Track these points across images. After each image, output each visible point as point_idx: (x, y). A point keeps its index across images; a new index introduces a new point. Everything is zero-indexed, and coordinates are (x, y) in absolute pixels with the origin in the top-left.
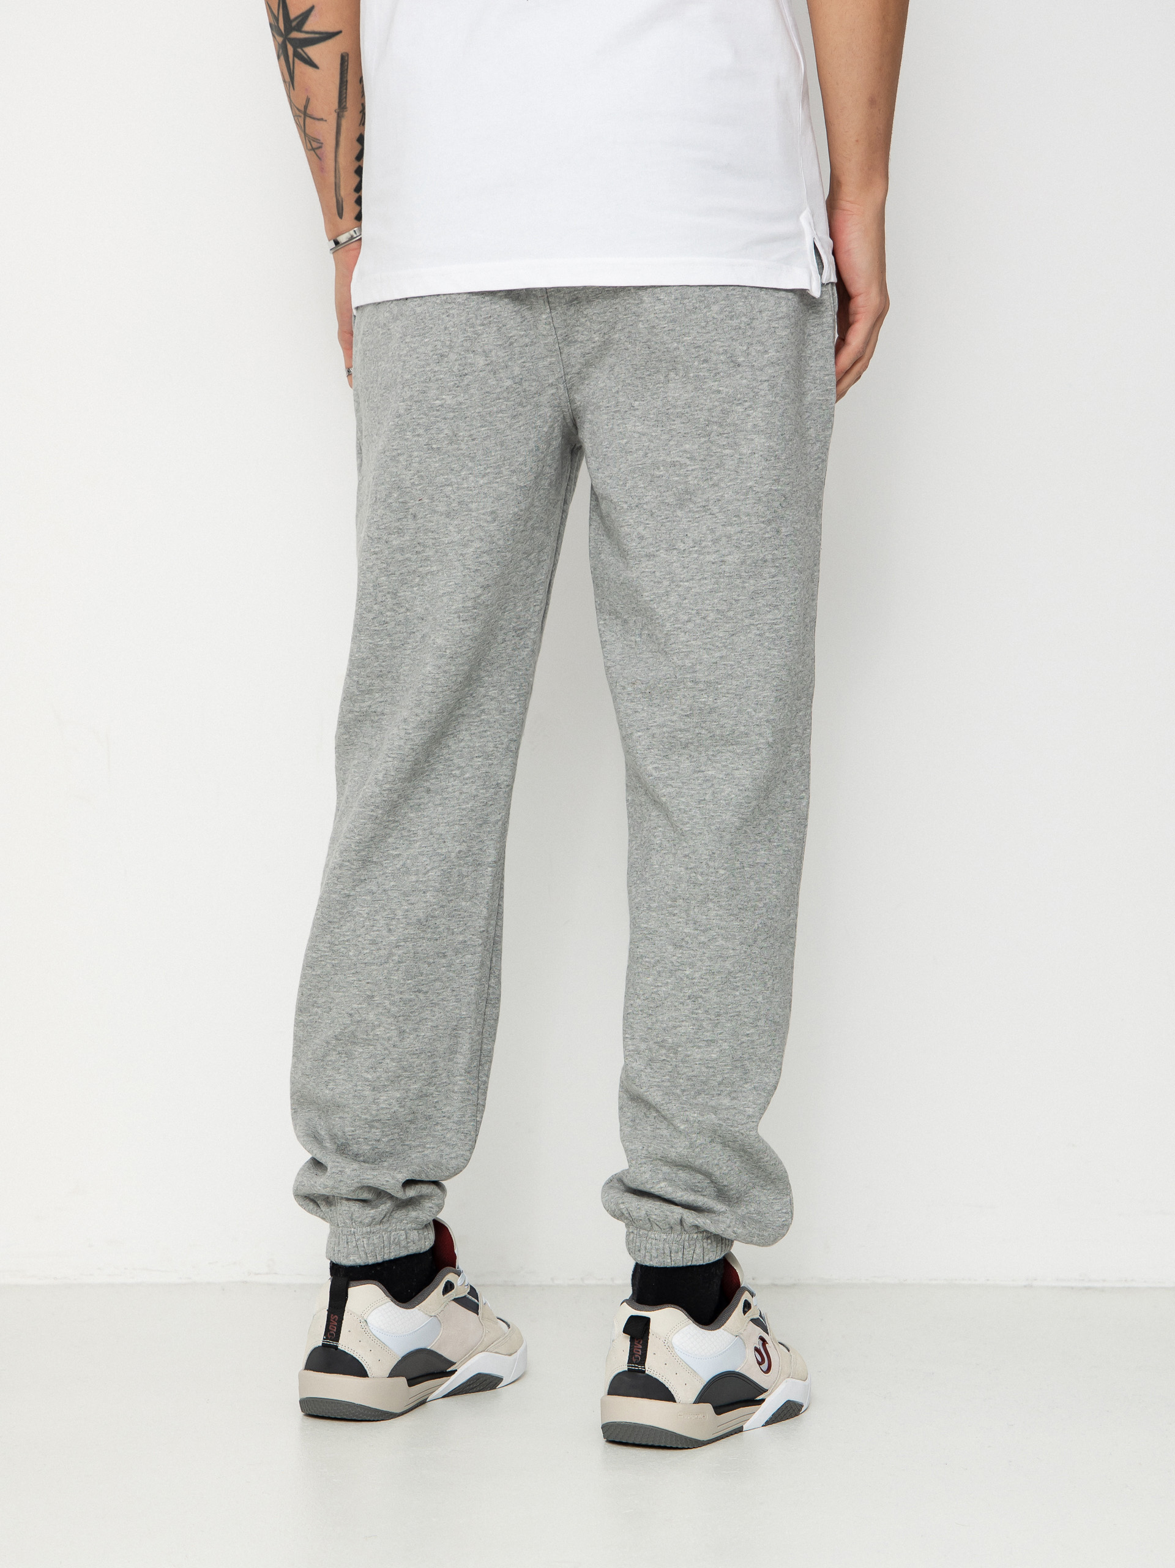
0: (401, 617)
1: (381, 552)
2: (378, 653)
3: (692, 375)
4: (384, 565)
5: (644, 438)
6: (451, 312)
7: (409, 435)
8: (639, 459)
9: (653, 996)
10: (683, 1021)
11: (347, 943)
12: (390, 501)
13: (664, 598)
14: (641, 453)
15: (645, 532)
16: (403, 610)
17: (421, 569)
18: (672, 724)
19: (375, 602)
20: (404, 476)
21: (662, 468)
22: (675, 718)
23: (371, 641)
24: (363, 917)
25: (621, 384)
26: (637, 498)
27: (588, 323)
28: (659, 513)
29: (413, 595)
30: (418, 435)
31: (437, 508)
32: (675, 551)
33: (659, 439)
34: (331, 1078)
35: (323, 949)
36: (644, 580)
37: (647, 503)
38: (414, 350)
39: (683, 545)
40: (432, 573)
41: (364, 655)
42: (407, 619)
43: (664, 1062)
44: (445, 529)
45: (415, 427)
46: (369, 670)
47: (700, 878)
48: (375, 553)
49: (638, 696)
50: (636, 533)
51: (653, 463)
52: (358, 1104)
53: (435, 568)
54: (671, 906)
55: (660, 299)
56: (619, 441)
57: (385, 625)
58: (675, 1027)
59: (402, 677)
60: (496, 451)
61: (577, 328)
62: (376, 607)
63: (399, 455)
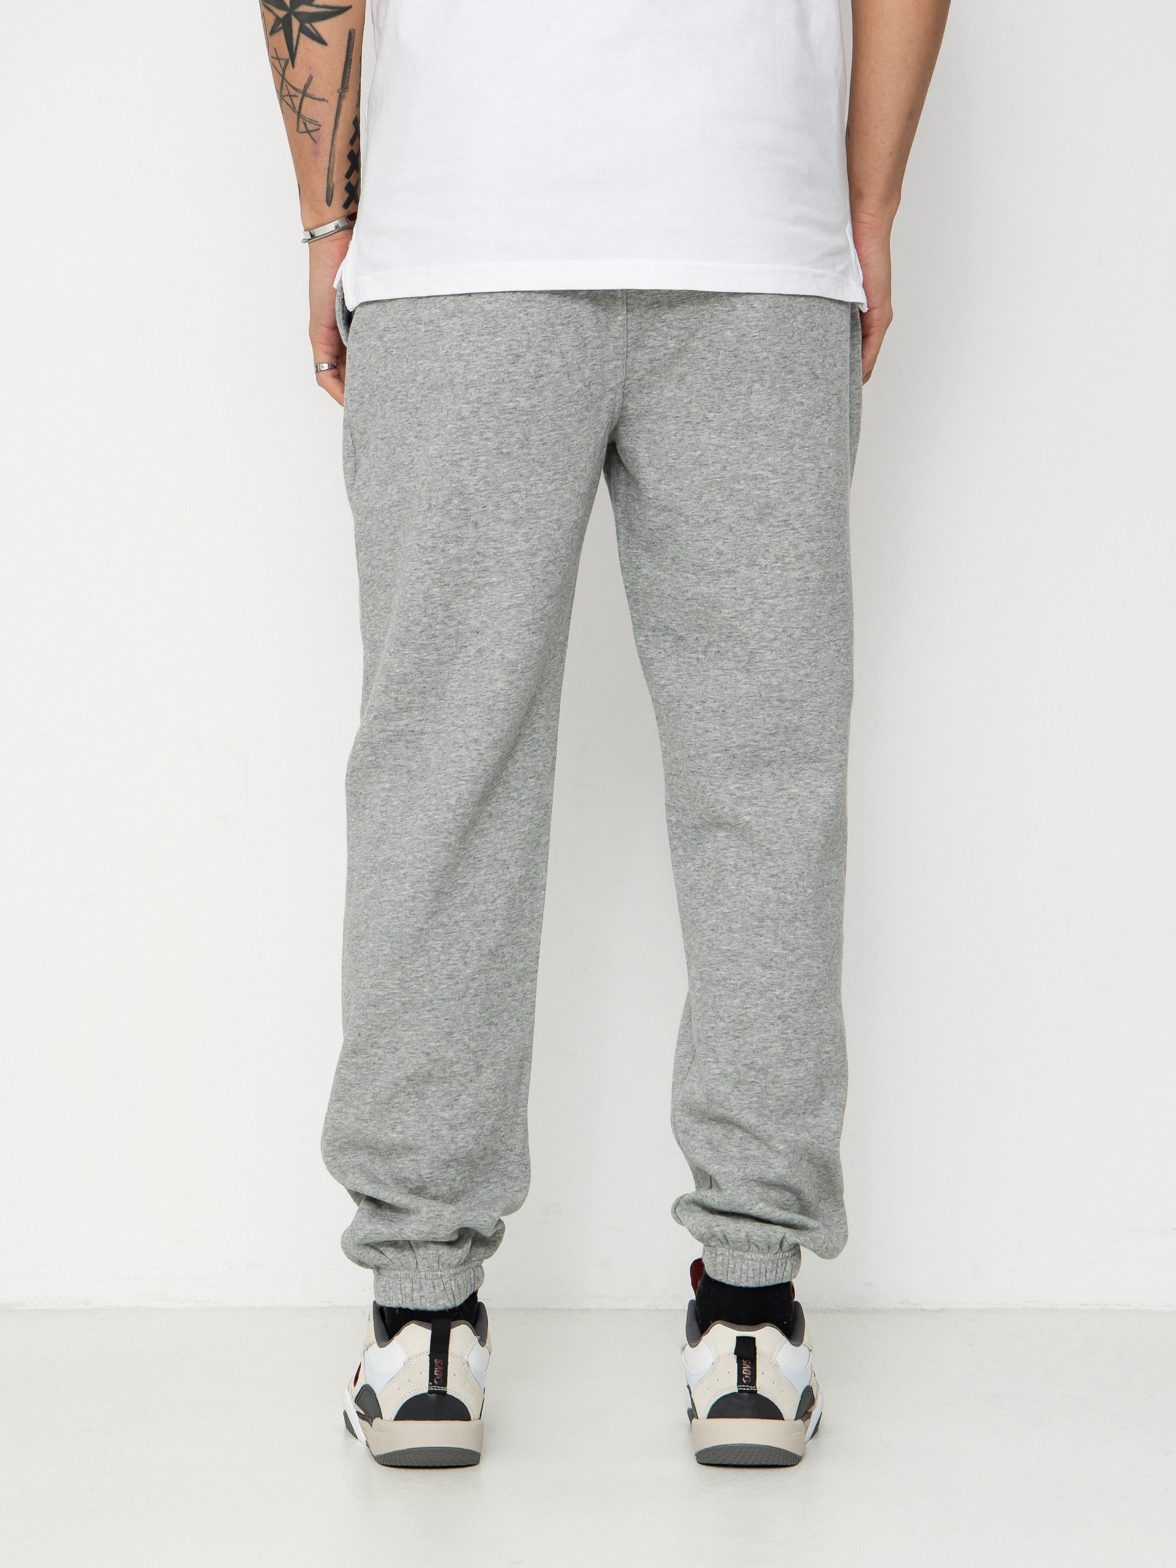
0: (451, 631)
1: (436, 561)
2: (423, 668)
3: (778, 386)
4: (438, 576)
5: (721, 451)
6: (530, 310)
7: (475, 438)
8: (716, 472)
9: (741, 1018)
10: (773, 1042)
11: (421, 979)
12: (449, 508)
13: (747, 616)
14: (719, 466)
15: (724, 547)
16: (454, 623)
17: (478, 580)
18: (755, 744)
19: (424, 615)
20: (467, 482)
21: (742, 482)
22: (758, 738)
23: (416, 656)
24: (437, 951)
25: (695, 393)
26: (715, 513)
27: (665, 329)
28: (737, 528)
29: (467, 608)
30: (486, 439)
31: (502, 516)
32: (756, 567)
33: (739, 452)
34: (398, 1121)
35: (392, 987)
36: (724, 597)
37: (725, 518)
38: (482, 349)
39: (764, 561)
40: (490, 584)
41: (407, 671)
42: (458, 633)
43: (752, 1084)
44: (510, 538)
45: (482, 430)
46: (411, 686)
47: (789, 897)
48: (428, 563)
49: (708, 715)
50: (714, 549)
51: (733, 477)
52: (436, 1145)
53: (495, 579)
54: (757, 927)
55: (754, 307)
56: (691, 453)
57: (433, 639)
58: (766, 1048)
59: (448, 694)
60: (564, 456)
61: (649, 333)
62: (425, 620)
63: (462, 459)
